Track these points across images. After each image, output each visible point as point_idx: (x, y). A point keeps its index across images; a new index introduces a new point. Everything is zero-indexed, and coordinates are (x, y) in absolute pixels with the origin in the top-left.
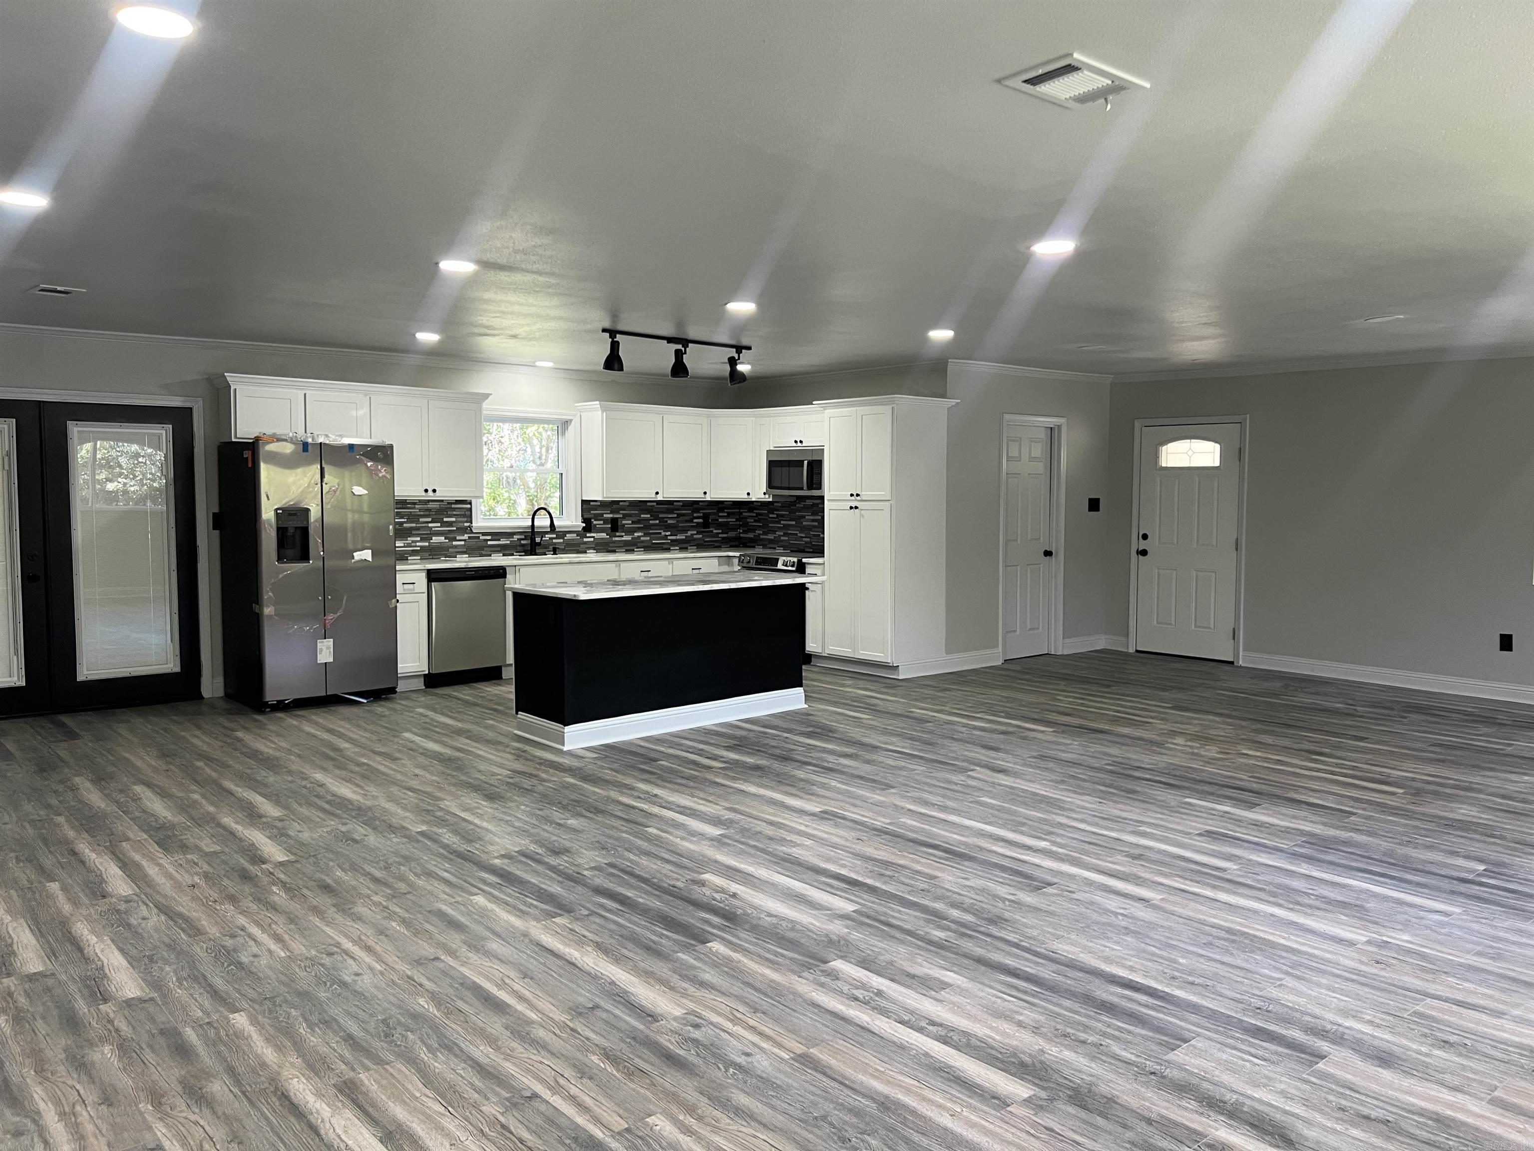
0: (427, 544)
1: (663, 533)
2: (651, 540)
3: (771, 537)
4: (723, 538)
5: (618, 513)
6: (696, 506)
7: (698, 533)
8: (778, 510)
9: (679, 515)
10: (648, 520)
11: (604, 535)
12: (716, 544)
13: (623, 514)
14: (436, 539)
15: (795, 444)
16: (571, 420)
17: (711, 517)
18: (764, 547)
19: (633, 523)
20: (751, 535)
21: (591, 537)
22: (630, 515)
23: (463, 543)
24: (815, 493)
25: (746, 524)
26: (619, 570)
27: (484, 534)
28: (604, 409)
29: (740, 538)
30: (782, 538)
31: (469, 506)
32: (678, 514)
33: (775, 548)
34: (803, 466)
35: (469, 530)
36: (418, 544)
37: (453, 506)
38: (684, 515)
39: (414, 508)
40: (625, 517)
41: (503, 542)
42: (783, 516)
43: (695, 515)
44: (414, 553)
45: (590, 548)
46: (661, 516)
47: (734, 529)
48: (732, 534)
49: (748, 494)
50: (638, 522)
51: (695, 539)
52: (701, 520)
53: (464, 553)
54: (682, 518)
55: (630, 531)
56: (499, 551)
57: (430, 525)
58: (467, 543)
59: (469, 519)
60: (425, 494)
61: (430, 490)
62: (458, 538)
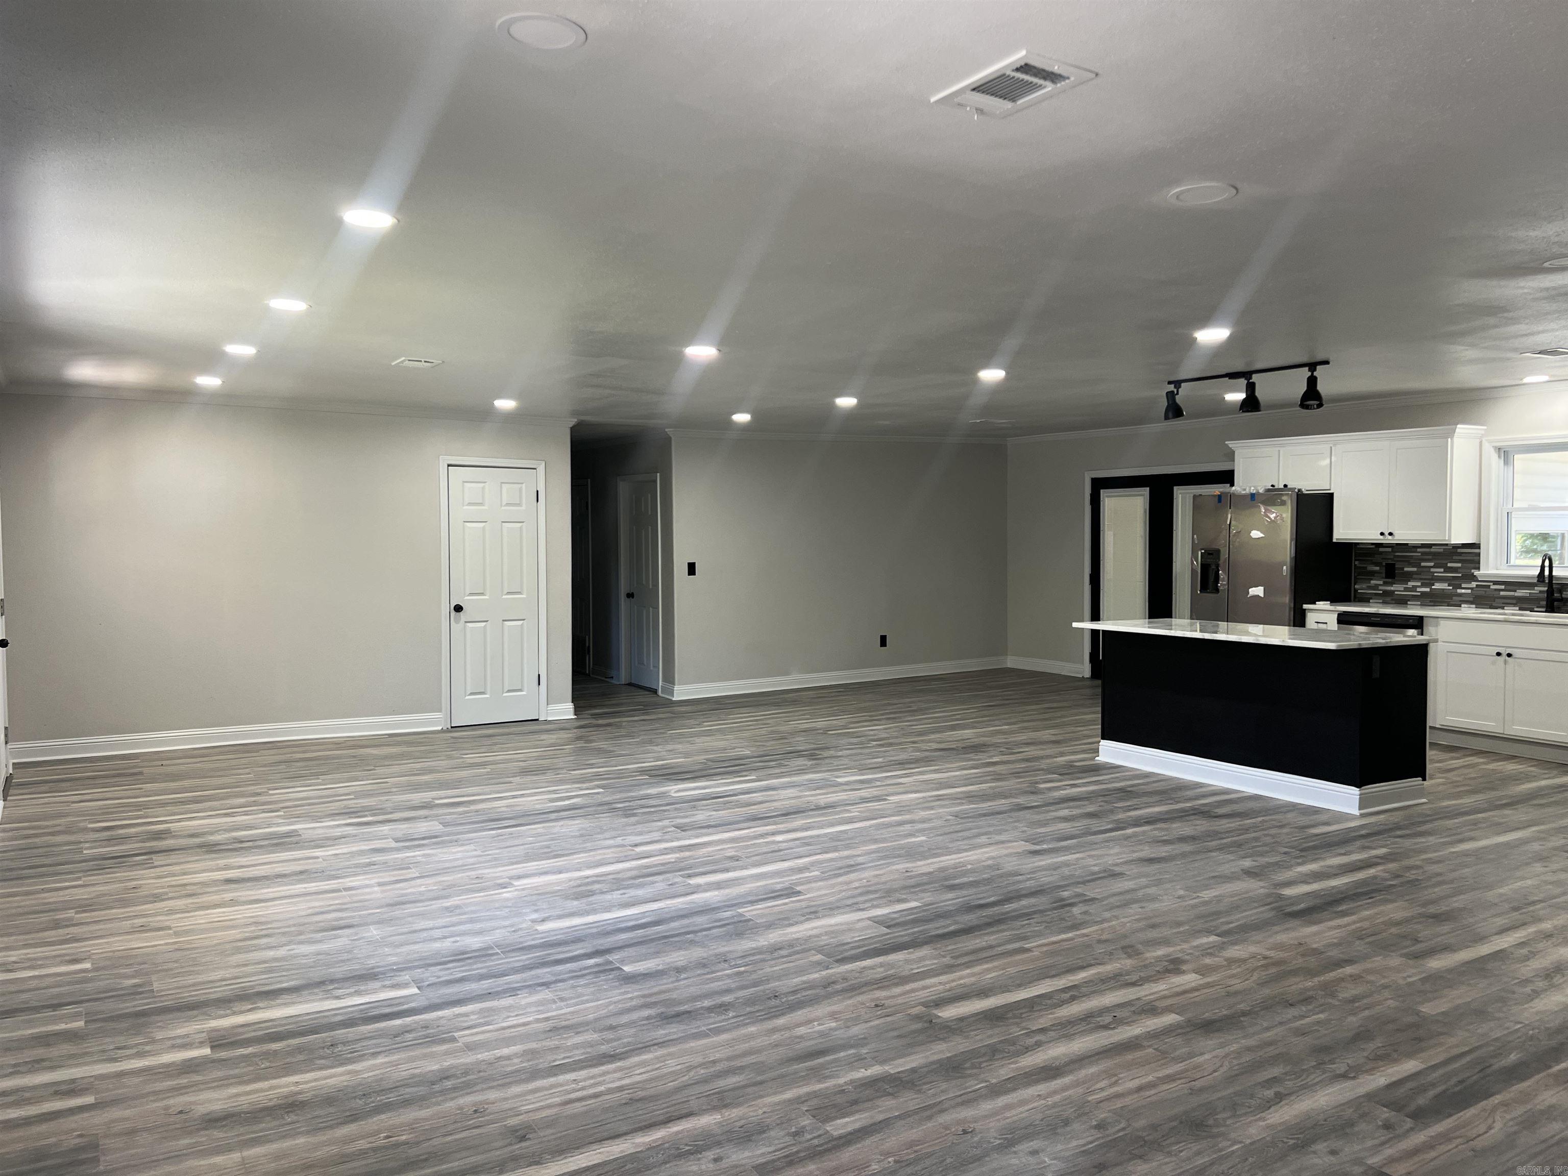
0: (1428, 590)
14: (1437, 586)
23: (1469, 591)
27: (1495, 583)
31: (1477, 551)
35: (1474, 578)
37: (1459, 550)
41: (1521, 593)
44: (1415, 598)
53: (1471, 603)
56: (1514, 605)
57: (1432, 570)
58: (1474, 592)
59: (1477, 565)
60: (1382, 537)
61: (1386, 534)
62: (1463, 586)
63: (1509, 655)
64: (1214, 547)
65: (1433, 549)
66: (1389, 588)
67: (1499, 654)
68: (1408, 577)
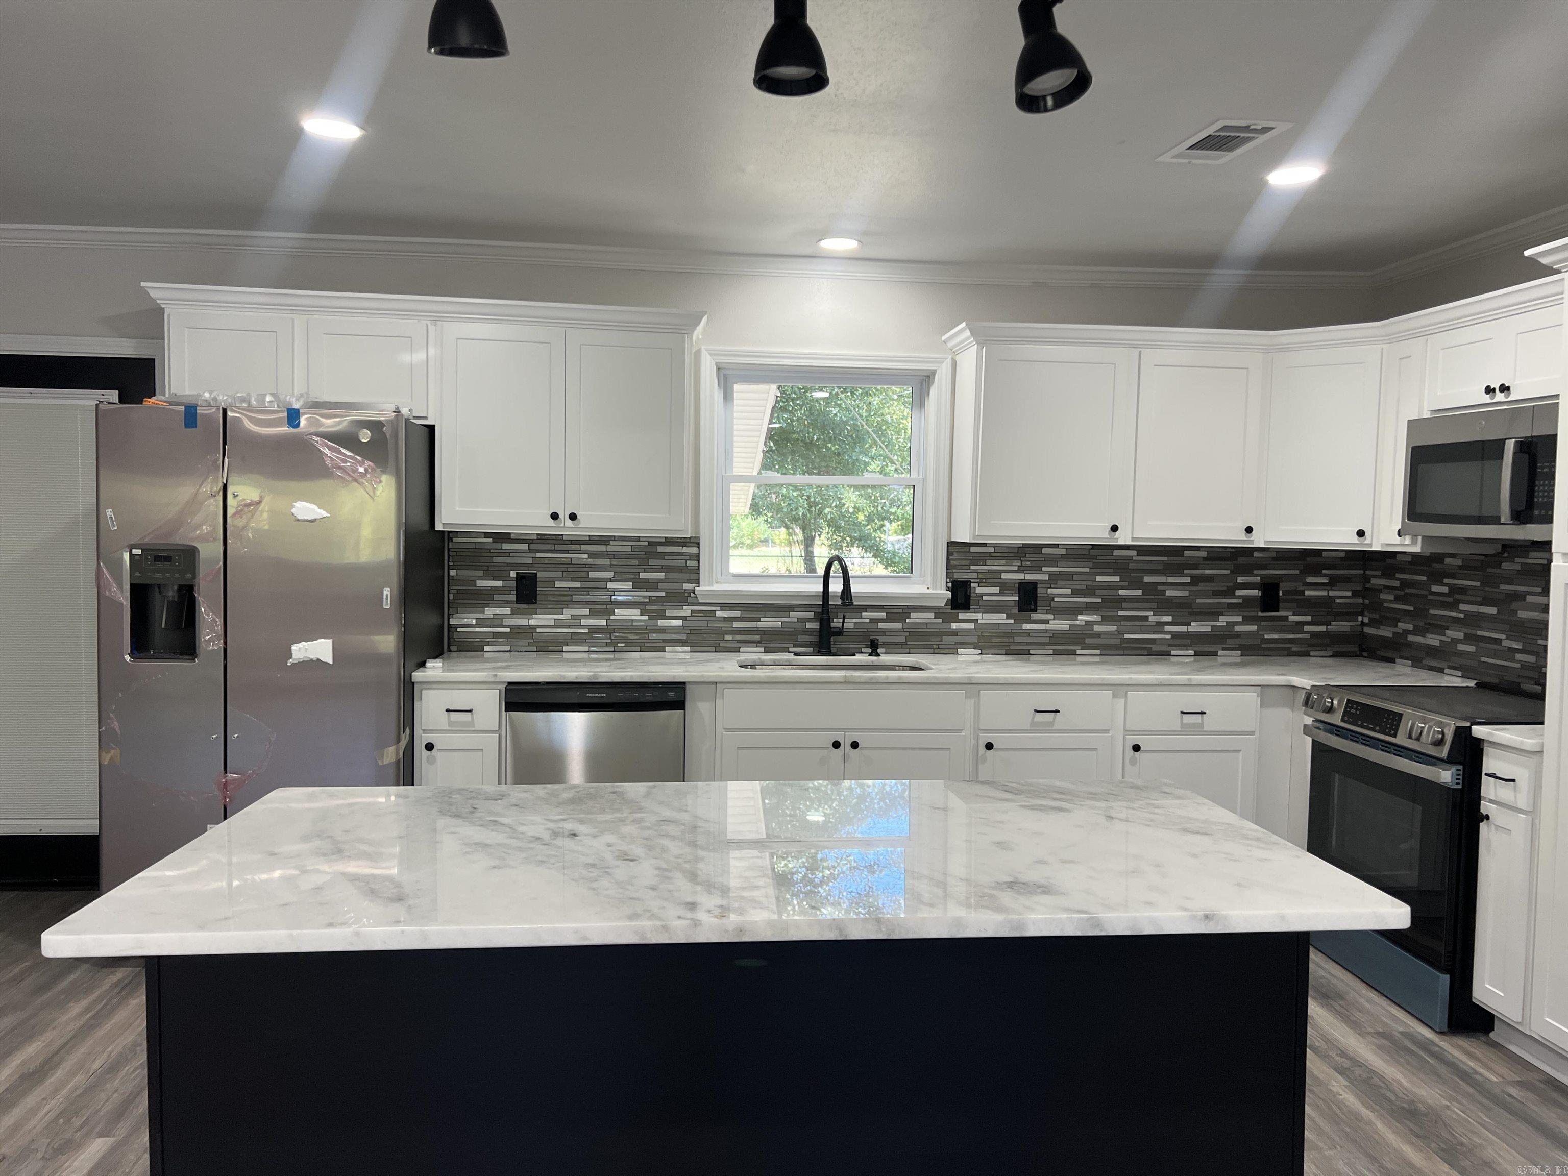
0: (603, 622)
1: (1153, 619)
2: (1119, 633)
3: (1433, 640)
4: (1314, 635)
5: (1037, 569)
6: (1241, 560)
7: (1247, 620)
8: (1453, 576)
9: (1195, 580)
10: (1115, 587)
11: (1000, 618)
12: (1295, 648)
13: (1051, 574)
14: (621, 614)
15: (1487, 399)
16: (936, 370)
17: (1284, 586)
18: (1417, 663)
19: (1075, 593)
20: (1386, 632)
21: (965, 621)
22: (1070, 577)
23: (679, 623)
24: (1531, 532)
25: (1376, 606)
26: (977, 706)
27: (724, 606)
28: (982, 339)
29: (1363, 635)
30: (1461, 647)
31: (693, 550)
32: (1193, 577)
33: (1441, 671)
34: (1501, 456)
35: (685, 598)
36: (583, 622)
37: (660, 549)
38: (1209, 579)
39: (580, 552)
40: (1054, 580)
41: (768, 622)
42: (1463, 590)
43: (1240, 580)
44: (575, 639)
45: (965, 645)
46: (1147, 579)
47: (1348, 613)
48: (1340, 626)
49: (1361, 534)
50: (1090, 591)
51: (1238, 635)
52: (1256, 593)
53: (683, 643)
54: (1202, 586)
55: (1072, 611)
56: (757, 643)
57: (610, 585)
58: (687, 624)
59: (694, 576)
60: (551, 523)
61: (564, 515)
62: (668, 613)
63: (855, 745)
64: (180, 539)
65: (612, 547)
66: (523, 622)
67: (836, 745)
68: (563, 600)
